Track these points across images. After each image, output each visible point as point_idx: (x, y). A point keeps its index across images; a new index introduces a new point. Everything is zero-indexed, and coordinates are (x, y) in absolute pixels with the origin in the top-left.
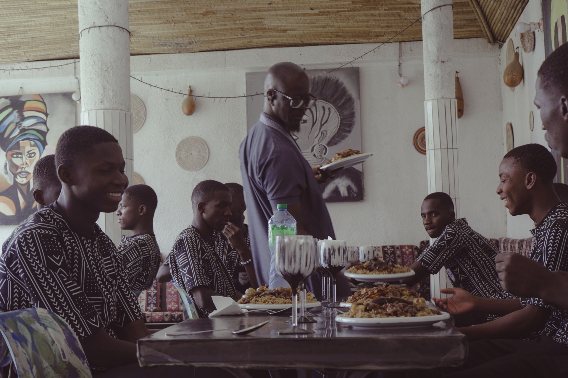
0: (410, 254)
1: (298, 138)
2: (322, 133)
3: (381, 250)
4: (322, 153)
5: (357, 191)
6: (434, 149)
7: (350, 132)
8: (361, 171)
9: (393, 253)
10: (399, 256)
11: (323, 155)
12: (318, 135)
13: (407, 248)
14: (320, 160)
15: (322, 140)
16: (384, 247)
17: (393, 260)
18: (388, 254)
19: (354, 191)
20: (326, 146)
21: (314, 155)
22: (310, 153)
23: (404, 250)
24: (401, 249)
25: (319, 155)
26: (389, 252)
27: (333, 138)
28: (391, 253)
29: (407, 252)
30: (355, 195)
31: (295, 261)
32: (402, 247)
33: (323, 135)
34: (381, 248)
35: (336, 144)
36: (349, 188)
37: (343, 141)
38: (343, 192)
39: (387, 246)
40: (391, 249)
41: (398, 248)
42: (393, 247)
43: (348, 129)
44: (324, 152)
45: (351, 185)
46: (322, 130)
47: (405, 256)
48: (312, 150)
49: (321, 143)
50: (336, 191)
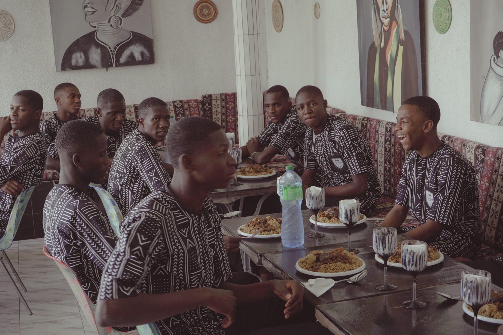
0: (195, 107)
1: (96, 11)
2: (117, 6)
3: (172, 105)
4: (117, 24)
5: (149, 56)
6: (243, 35)
7: (141, 4)
8: (152, 38)
9: (182, 106)
10: (187, 109)
11: (119, 25)
12: (113, 8)
13: (193, 102)
14: (116, 30)
15: (117, 12)
16: (174, 102)
17: (182, 113)
18: (178, 108)
19: (147, 56)
20: (121, 18)
21: (111, 26)
22: (108, 24)
23: (190, 104)
24: (188, 103)
25: (115, 25)
26: (179, 106)
27: (127, 10)
28: (180, 106)
29: (194, 106)
30: (148, 59)
31: (485, 296)
32: (189, 101)
33: (118, 7)
34: (172, 103)
35: (129, 15)
36: (142, 54)
37: (135, 12)
38: (138, 57)
39: (176, 101)
40: (180, 104)
41: (185, 103)
42: (181, 101)
43: (139, 2)
44: (119, 22)
45: (144, 51)
46: (117, 3)
47: (192, 108)
48: (109, 21)
49: (116, 15)
50: (132, 56)
